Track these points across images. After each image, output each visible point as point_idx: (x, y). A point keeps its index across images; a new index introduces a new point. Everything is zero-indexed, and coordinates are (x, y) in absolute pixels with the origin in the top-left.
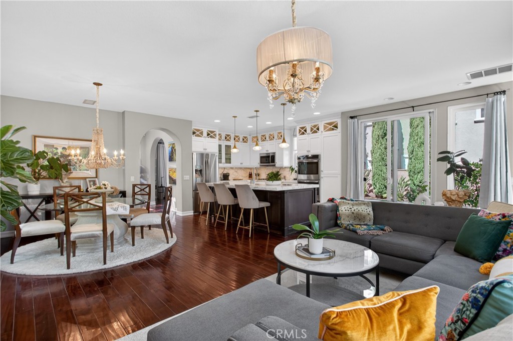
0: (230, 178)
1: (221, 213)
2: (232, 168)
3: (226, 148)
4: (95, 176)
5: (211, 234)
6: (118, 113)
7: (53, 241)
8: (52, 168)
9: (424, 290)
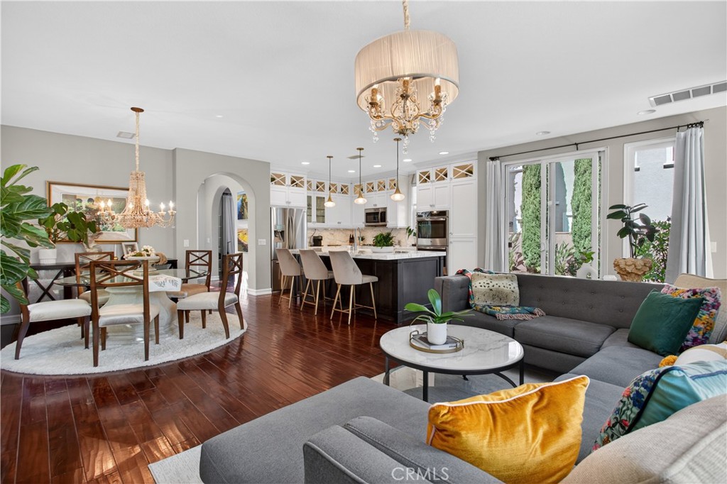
0: (323, 242)
1: (310, 292)
2: (326, 229)
3: (317, 201)
4: (133, 239)
5: (295, 320)
6: (167, 151)
7: (75, 330)
8: (73, 227)
9: (569, 382)
